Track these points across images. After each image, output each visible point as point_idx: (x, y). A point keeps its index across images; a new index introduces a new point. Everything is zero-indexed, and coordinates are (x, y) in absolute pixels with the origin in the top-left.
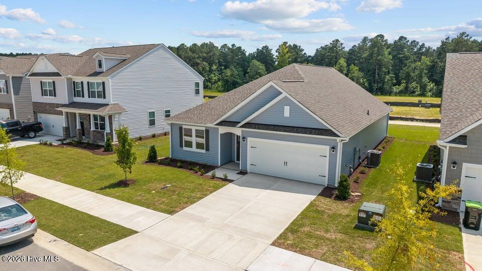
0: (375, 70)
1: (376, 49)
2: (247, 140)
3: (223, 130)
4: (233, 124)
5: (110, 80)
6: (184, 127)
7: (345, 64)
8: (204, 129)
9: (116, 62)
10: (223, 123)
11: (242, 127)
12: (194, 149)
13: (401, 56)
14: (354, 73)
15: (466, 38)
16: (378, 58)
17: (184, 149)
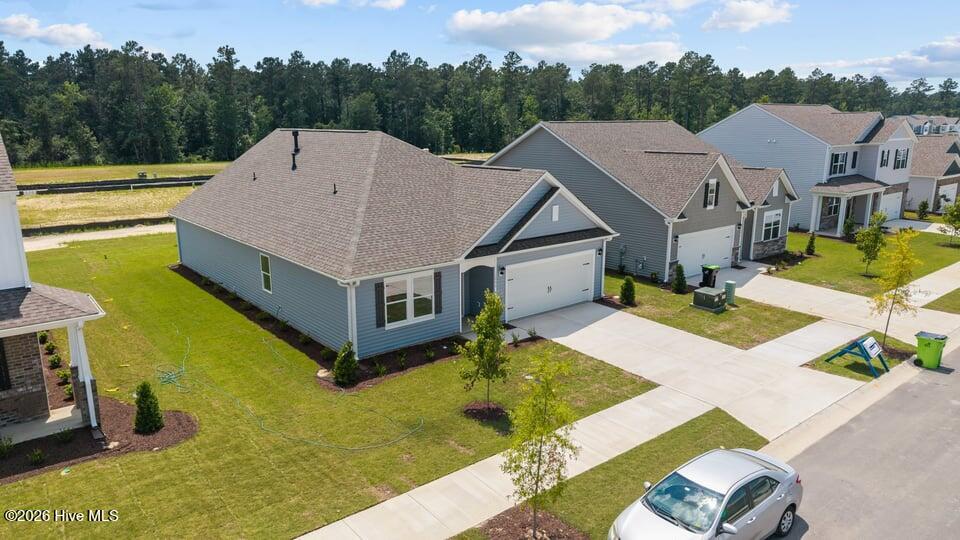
2: (506, 271)
3: (469, 265)
6: (386, 281)
8: (431, 272)
11: (504, 251)
12: (411, 319)
17: (386, 329)
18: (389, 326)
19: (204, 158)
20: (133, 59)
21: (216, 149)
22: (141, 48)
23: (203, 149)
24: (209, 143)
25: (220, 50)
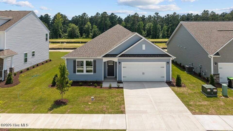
0: (104, 27)
1: (104, 18)
2: (121, 64)
3: (106, 60)
4: (114, 56)
5: (5, 33)
6: (77, 60)
7: (90, 25)
8: (92, 60)
9: (5, 21)
10: (106, 56)
11: (119, 57)
12: (85, 73)
13: (113, 21)
14: (95, 29)
15: (137, 15)
16: (105, 22)
17: (76, 74)
18: (77, 73)
19: (149, 38)
20: (136, 16)
21: (152, 36)
22: (138, 14)
23: (149, 36)
24: (151, 35)
25: (155, 13)
